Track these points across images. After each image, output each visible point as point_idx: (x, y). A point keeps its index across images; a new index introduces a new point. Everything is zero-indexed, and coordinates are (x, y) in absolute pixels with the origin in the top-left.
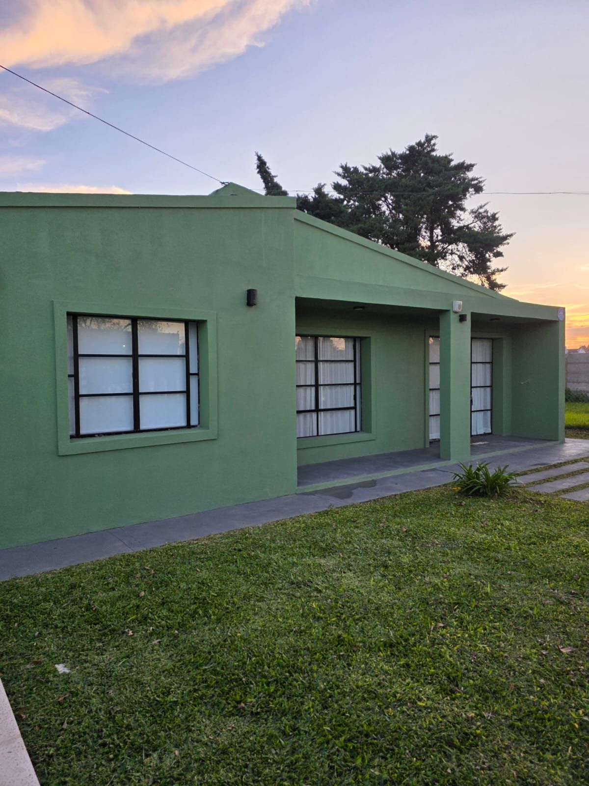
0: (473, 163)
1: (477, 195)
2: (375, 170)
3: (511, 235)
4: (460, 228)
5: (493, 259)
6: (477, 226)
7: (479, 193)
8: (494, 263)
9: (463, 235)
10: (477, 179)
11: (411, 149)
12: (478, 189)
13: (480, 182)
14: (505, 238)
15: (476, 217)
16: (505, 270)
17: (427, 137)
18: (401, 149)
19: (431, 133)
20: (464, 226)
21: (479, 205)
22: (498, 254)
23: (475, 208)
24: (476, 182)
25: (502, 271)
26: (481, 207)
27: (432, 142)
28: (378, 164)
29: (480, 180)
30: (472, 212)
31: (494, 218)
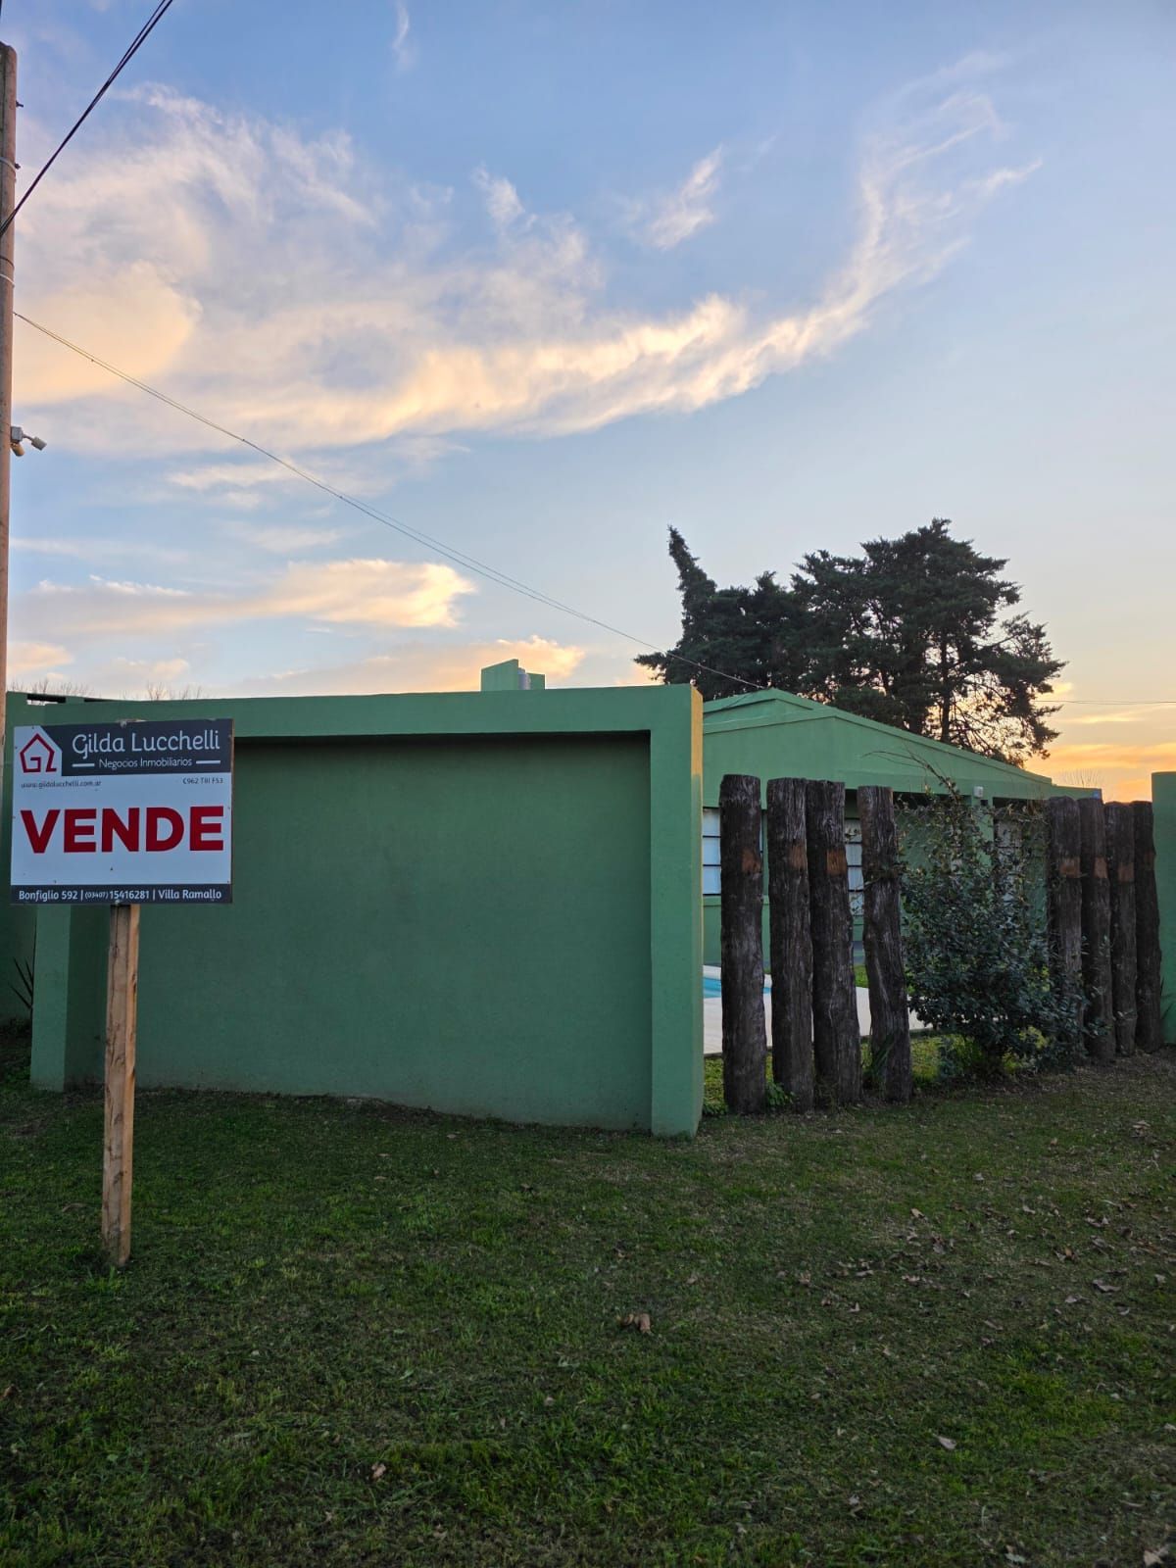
0: (1003, 558)
1: (1011, 606)
2: (857, 564)
3: (1063, 665)
4: (987, 649)
5: (1038, 695)
6: (1012, 646)
7: (1012, 603)
8: (1039, 701)
9: (992, 659)
10: (1010, 585)
11: (909, 537)
12: (1012, 597)
13: (1015, 589)
14: (1053, 667)
15: (1010, 631)
16: (1058, 709)
17: (935, 522)
18: (894, 535)
19: (940, 517)
20: (994, 645)
21: (1016, 614)
22: (1047, 689)
23: (1010, 619)
24: (1008, 588)
25: (1053, 710)
26: (1018, 618)
27: (943, 528)
28: (862, 555)
29: (1015, 585)
30: (1005, 625)
31: (1038, 633)
